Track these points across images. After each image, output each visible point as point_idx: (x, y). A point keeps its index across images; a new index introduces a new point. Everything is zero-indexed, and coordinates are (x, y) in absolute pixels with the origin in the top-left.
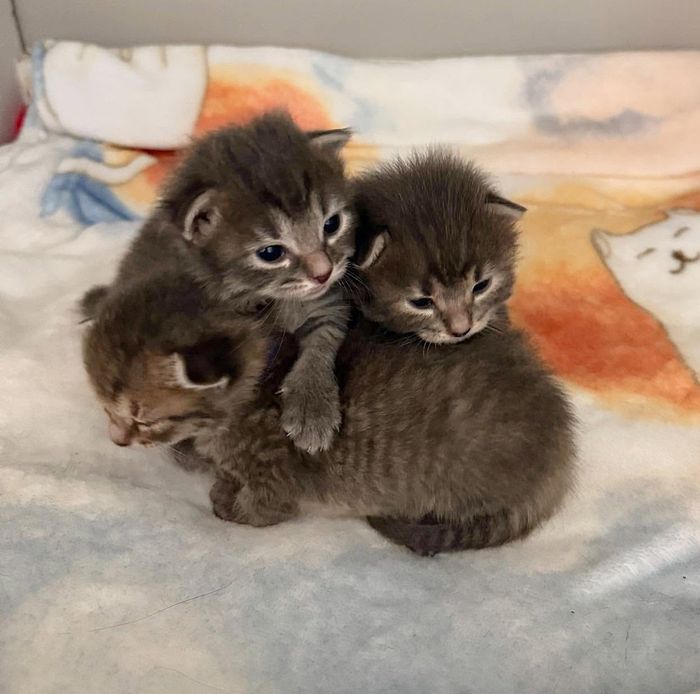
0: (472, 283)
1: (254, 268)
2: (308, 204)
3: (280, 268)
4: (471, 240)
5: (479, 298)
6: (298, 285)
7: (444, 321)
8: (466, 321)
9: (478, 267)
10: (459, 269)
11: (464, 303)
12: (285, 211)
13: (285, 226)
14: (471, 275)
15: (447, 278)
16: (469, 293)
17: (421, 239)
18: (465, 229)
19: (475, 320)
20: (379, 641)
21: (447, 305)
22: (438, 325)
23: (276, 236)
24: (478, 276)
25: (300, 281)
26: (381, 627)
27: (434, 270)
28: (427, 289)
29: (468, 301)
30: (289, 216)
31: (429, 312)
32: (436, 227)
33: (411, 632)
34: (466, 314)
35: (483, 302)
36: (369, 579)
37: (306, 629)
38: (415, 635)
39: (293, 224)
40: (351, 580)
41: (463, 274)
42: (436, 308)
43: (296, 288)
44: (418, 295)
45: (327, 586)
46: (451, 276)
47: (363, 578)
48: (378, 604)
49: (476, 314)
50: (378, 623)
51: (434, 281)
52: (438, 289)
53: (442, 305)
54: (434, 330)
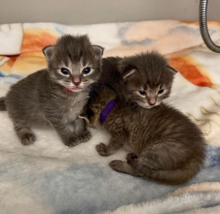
0: (159, 89)
1: (58, 73)
2: (79, 60)
3: (65, 77)
4: (162, 77)
5: (160, 95)
6: (69, 83)
7: (148, 100)
8: (155, 101)
9: (161, 85)
10: (156, 84)
11: (155, 95)
12: (71, 59)
13: (70, 64)
14: (159, 87)
15: (152, 86)
16: (157, 92)
17: (146, 73)
18: (160, 73)
19: (157, 101)
20: (81, 190)
21: (150, 95)
22: (146, 101)
23: (67, 66)
24: (161, 88)
25: (70, 82)
26: (81, 186)
27: (148, 82)
28: (145, 88)
29: (156, 95)
30: (72, 61)
31: (144, 96)
32: (152, 70)
33: (90, 187)
34: (155, 99)
35: (161, 97)
36: (77, 173)
37: (60, 189)
38: (90, 188)
39: (72, 64)
40: (72, 174)
41: (157, 86)
42: (146, 96)
43: (68, 84)
44: (142, 89)
45: (65, 177)
46: (153, 86)
47: (75, 173)
48: (79, 181)
49: (158, 100)
50: (80, 186)
51: (148, 86)
52: (149, 89)
53: (148, 94)
54: (144, 102)
